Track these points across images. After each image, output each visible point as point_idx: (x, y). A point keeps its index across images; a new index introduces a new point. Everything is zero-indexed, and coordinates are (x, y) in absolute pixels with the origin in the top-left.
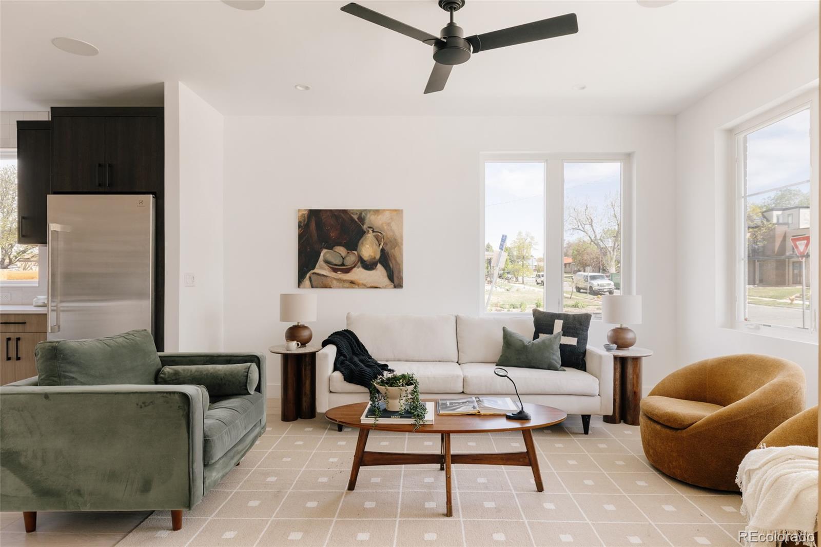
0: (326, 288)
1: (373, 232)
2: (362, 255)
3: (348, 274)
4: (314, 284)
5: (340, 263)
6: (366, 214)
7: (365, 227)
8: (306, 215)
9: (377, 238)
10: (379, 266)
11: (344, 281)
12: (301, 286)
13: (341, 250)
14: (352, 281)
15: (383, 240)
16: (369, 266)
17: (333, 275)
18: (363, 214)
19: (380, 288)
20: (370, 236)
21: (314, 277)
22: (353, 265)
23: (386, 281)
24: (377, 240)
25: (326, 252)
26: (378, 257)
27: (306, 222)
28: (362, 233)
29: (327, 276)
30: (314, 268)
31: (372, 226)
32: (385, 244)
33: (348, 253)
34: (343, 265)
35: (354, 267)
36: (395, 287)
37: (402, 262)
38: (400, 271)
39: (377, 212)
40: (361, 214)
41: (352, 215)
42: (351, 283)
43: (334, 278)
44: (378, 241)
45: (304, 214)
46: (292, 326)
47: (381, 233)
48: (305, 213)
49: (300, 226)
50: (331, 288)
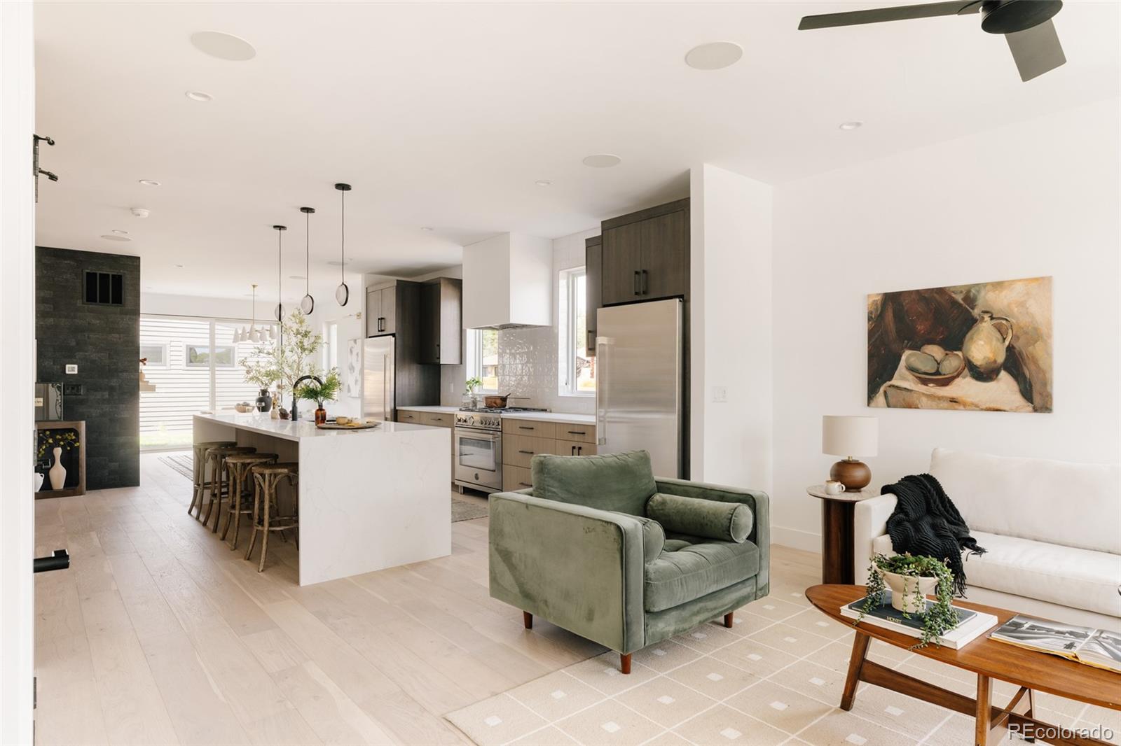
0: (910, 407)
1: (992, 318)
2: (970, 358)
3: (947, 388)
4: (892, 400)
5: (933, 371)
6: (978, 292)
7: (976, 312)
8: (879, 302)
9: (999, 329)
10: (1003, 374)
11: (940, 398)
13: (936, 351)
14: (953, 399)
15: (1010, 331)
16: (984, 374)
17: (921, 388)
18: (973, 291)
19: (1004, 411)
20: (986, 326)
21: (891, 392)
22: (956, 374)
23: (1018, 399)
24: (999, 331)
25: (910, 354)
26: (1001, 358)
27: (879, 312)
28: (970, 322)
29: (911, 391)
30: (891, 378)
31: (988, 310)
32: (1015, 337)
33: (947, 354)
34: (938, 373)
35: (958, 376)
36: (1035, 410)
37: (1051, 367)
38: (1046, 383)
39: (998, 285)
40: (969, 292)
41: (953, 295)
42: (951, 401)
43: (923, 394)
44: (1002, 335)
45: (877, 301)
46: (840, 461)
47: (1007, 320)
48: (877, 299)
49: (870, 319)
50: (918, 408)
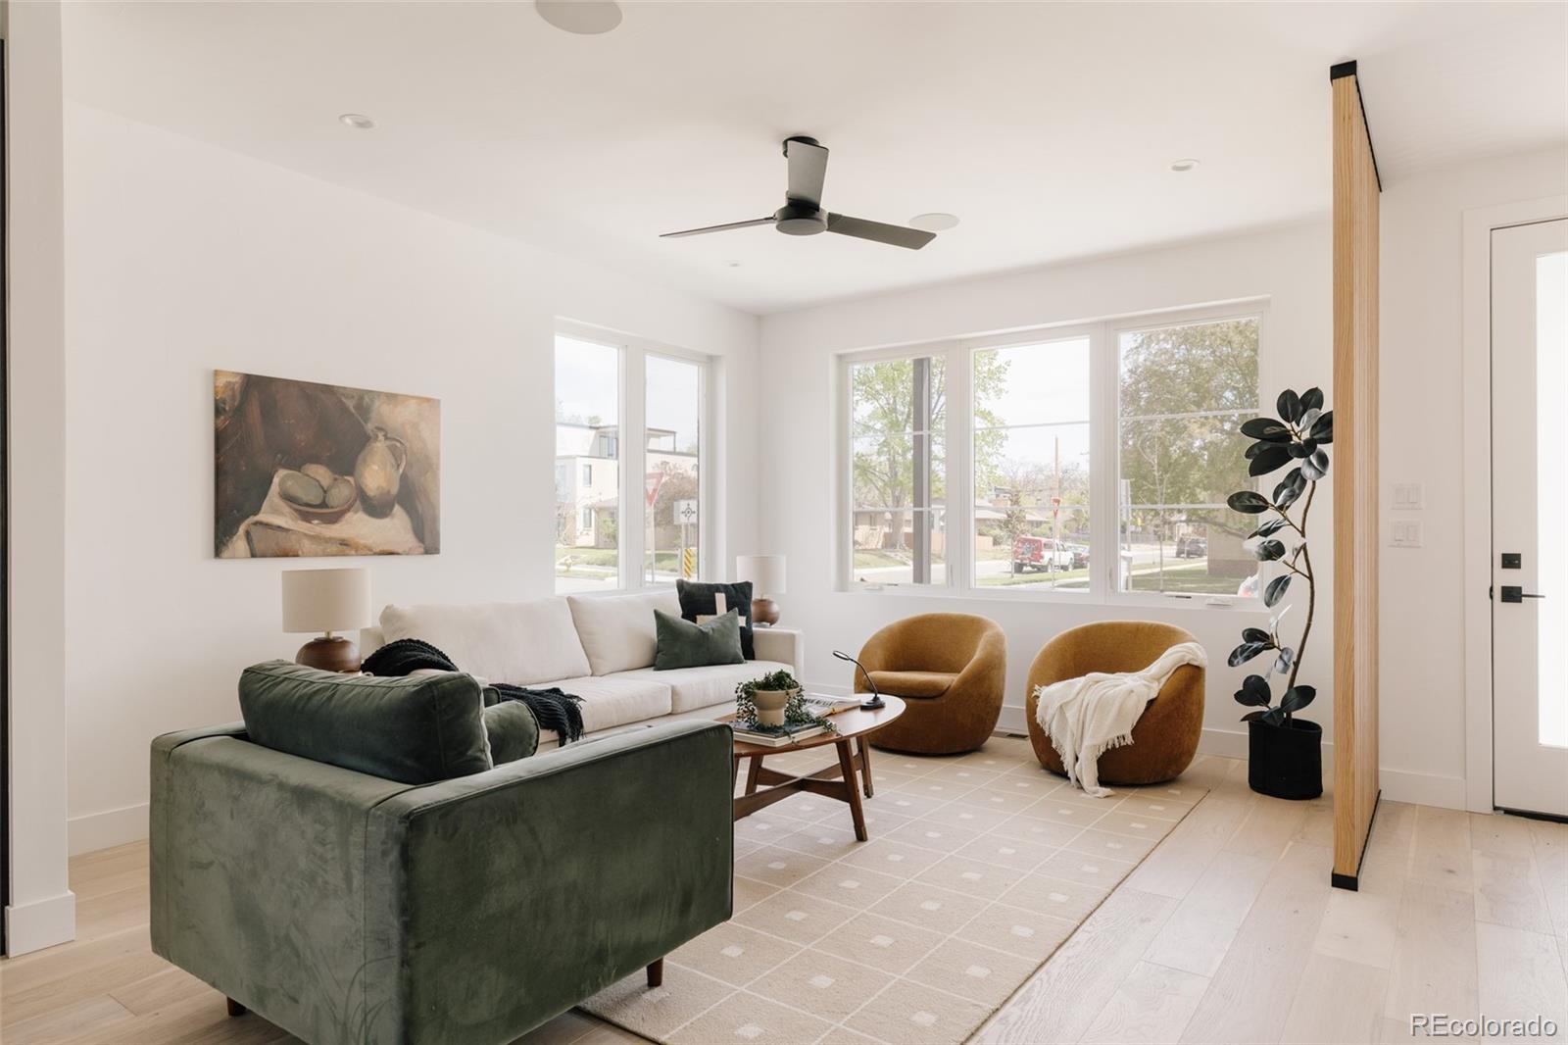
0: (287, 556)
1: (386, 438)
2: (363, 487)
3: (336, 526)
4: (258, 546)
5: (318, 502)
6: (372, 400)
7: (370, 427)
8: (237, 386)
9: (393, 450)
10: (397, 509)
11: (328, 540)
12: (226, 553)
13: (321, 473)
14: (344, 540)
15: (404, 456)
16: (377, 508)
17: (301, 526)
18: (367, 399)
19: (398, 554)
20: (380, 446)
21: (256, 532)
22: (346, 506)
23: (408, 539)
24: (394, 455)
25: (285, 476)
26: (395, 490)
27: (236, 404)
28: (364, 440)
29: (287, 530)
30: (256, 511)
31: (384, 427)
32: (409, 465)
33: (336, 479)
34: (324, 505)
35: (347, 510)
36: (427, 552)
37: (439, 501)
38: (435, 520)
39: (392, 398)
40: (361, 398)
41: (343, 399)
42: (341, 544)
43: (305, 535)
44: (396, 459)
45: (234, 384)
47: (401, 443)
48: (234, 380)
49: (218, 411)
50: (297, 556)
